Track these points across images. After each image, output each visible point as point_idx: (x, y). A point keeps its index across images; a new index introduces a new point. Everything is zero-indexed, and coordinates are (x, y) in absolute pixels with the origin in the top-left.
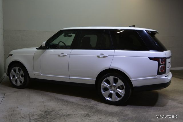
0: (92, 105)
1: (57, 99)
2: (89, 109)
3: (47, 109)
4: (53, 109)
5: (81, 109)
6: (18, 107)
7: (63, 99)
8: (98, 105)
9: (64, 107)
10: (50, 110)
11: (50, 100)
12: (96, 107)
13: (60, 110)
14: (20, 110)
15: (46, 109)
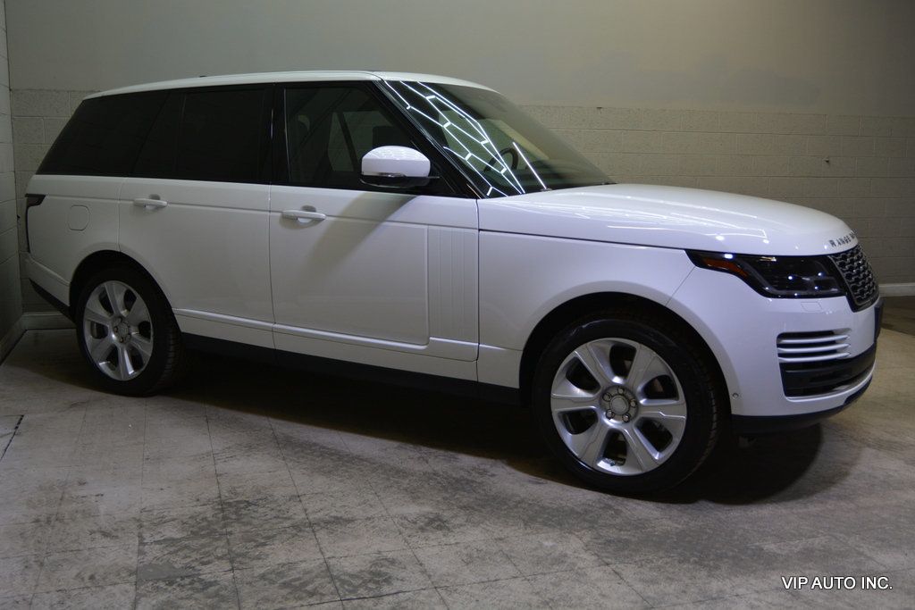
0: (462, 473)
1: (286, 443)
2: (446, 491)
3: (233, 491)
4: (259, 493)
5: (406, 490)
6: (82, 483)
7: (315, 444)
8: (493, 471)
9: (320, 481)
10: (244, 498)
11: (250, 447)
12: (481, 483)
13: (297, 498)
14: (93, 498)
15: (225, 493)
